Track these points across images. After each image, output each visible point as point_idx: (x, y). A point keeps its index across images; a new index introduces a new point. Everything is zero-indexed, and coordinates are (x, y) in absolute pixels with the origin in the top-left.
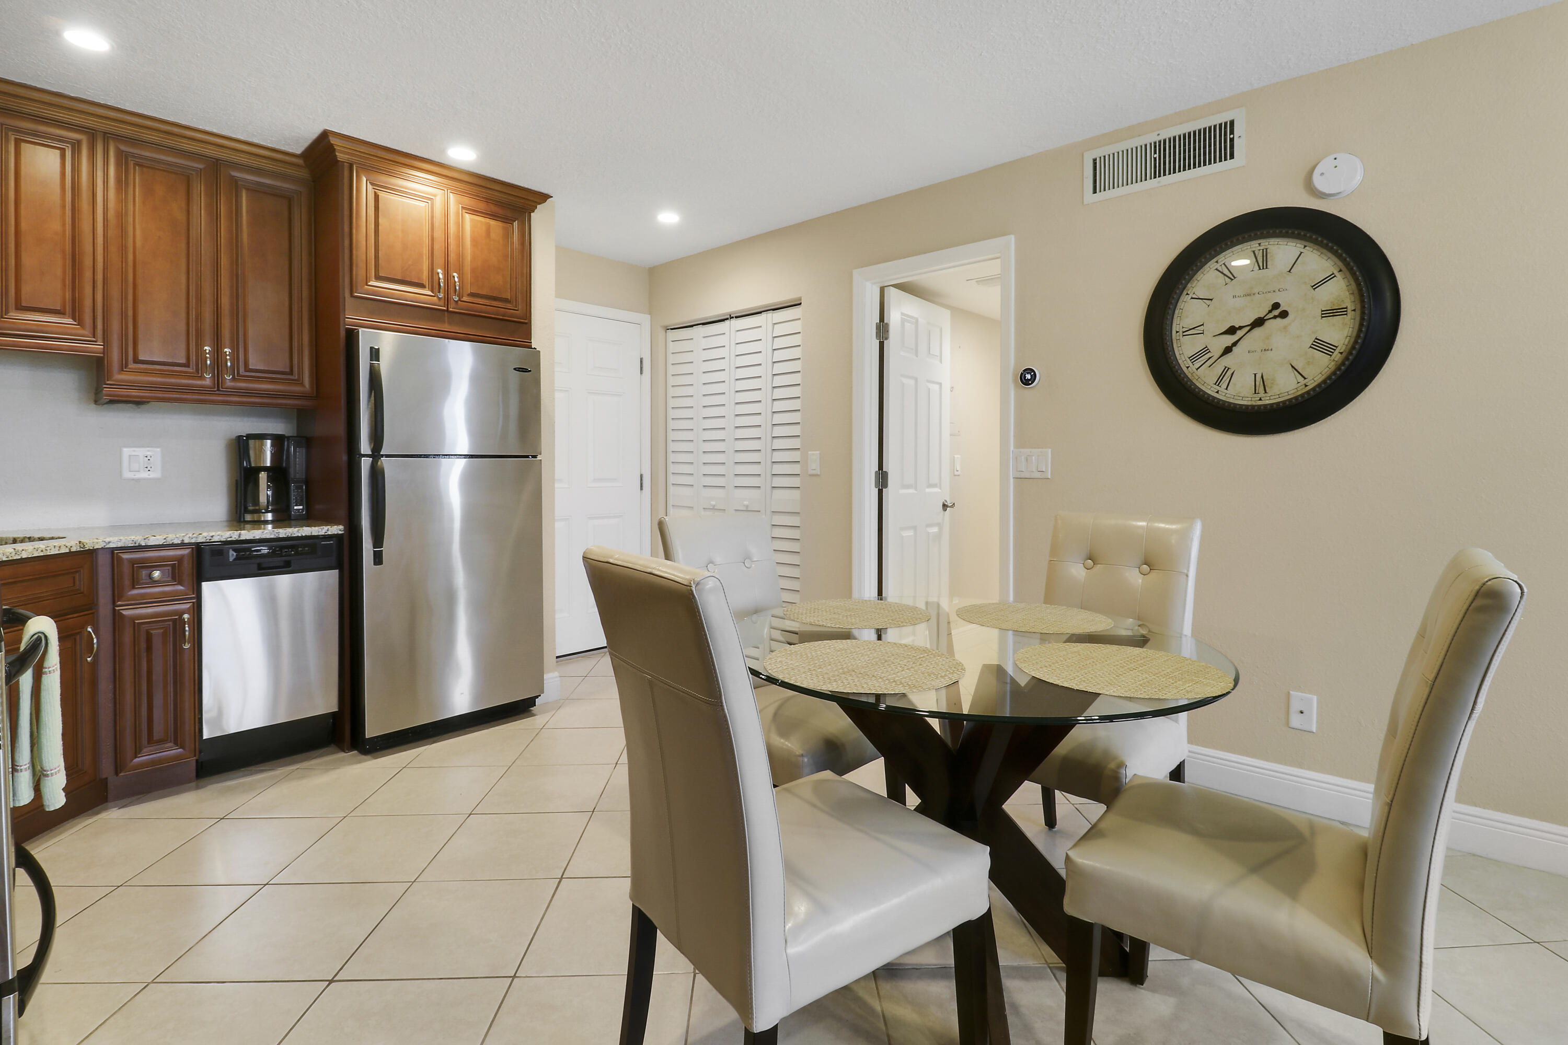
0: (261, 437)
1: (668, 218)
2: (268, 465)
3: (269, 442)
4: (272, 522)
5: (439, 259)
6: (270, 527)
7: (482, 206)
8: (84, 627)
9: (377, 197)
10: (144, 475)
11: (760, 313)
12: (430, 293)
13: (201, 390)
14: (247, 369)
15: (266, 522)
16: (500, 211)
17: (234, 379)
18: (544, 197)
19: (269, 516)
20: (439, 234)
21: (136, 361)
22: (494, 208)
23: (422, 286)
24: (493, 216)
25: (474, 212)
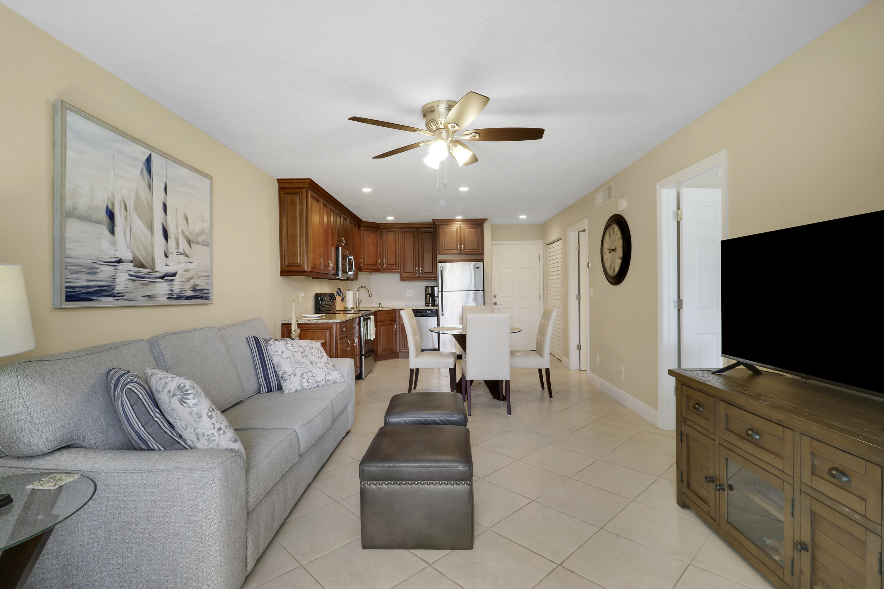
0: (428, 287)
1: (523, 217)
2: (430, 293)
3: (430, 288)
4: (431, 306)
5: (459, 242)
6: (430, 307)
7: (469, 226)
8: (394, 324)
9: (444, 230)
10: (410, 295)
11: (558, 241)
12: (456, 251)
13: (416, 278)
14: (424, 272)
15: (430, 306)
16: (474, 226)
17: (422, 275)
18: (486, 220)
19: (430, 305)
20: (459, 236)
21: (405, 273)
22: (472, 226)
23: (455, 250)
24: (472, 228)
25: (467, 228)
